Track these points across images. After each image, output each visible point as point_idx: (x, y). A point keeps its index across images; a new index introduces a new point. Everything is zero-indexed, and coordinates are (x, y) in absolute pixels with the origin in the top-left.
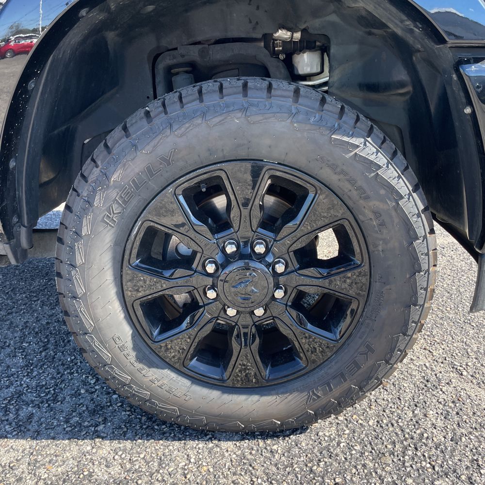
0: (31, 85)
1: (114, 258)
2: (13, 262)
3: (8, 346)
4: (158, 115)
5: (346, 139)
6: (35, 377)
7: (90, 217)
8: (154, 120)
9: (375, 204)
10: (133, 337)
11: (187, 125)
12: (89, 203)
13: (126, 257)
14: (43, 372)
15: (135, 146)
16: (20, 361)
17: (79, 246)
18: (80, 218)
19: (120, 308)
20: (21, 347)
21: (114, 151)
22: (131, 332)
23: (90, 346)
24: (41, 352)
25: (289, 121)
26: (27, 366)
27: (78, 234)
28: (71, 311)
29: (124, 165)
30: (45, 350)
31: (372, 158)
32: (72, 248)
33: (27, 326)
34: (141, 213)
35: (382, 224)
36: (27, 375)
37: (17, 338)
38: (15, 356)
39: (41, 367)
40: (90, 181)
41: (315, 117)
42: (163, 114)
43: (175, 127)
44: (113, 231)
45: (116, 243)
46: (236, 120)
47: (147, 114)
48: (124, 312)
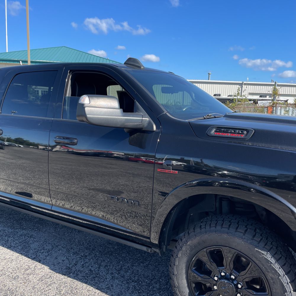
0: (172, 212)
1: (186, 266)
2: (160, 255)
3: (155, 279)
4: (203, 228)
5: (260, 251)
6: (161, 294)
7: (181, 252)
8: (202, 229)
9: (271, 275)
10: (189, 293)
11: (211, 234)
12: (181, 248)
13: (190, 266)
14: (164, 294)
15: (196, 235)
16: (158, 286)
17: (177, 259)
18: (178, 251)
19: (186, 282)
20: (159, 281)
21: (190, 235)
22: (188, 291)
23: (176, 292)
24: (165, 285)
25: (242, 240)
26: (159, 289)
27: (177, 256)
28: (172, 278)
29: (192, 240)
30: (167, 285)
31: (269, 259)
32: (175, 259)
33: (163, 272)
34: (196, 254)
35: (274, 282)
36: (159, 293)
37: (159, 277)
38: (157, 284)
39: (164, 291)
40: (183, 241)
41: (250, 241)
42: (204, 229)
43: (207, 233)
44: (186, 258)
45: (188, 261)
46: (225, 236)
47: (201, 227)
48: (187, 284)
